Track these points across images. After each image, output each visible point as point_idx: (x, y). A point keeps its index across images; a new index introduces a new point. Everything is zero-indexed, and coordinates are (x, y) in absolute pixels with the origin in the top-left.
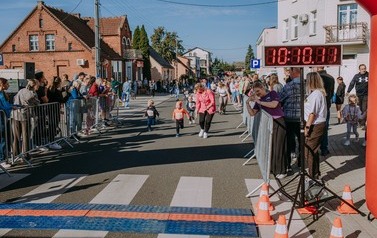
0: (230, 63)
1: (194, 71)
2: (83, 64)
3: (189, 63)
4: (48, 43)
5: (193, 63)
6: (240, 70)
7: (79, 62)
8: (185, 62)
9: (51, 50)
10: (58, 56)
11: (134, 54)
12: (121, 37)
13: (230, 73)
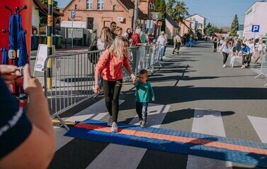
0: (219, 28)
1: (194, 31)
2: (122, 21)
3: (191, 25)
4: (99, 4)
5: (193, 25)
6: (226, 33)
7: (120, 19)
8: (188, 24)
9: (101, 9)
10: (105, 14)
11: (156, 15)
12: (149, 3)
13: (218, 34)
